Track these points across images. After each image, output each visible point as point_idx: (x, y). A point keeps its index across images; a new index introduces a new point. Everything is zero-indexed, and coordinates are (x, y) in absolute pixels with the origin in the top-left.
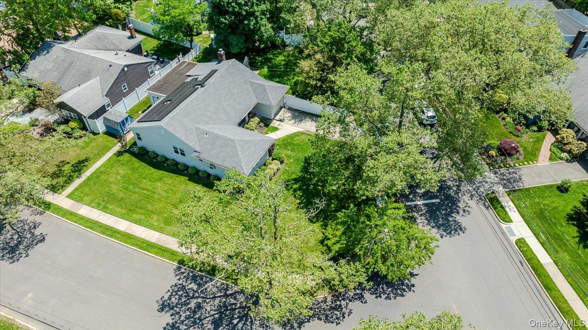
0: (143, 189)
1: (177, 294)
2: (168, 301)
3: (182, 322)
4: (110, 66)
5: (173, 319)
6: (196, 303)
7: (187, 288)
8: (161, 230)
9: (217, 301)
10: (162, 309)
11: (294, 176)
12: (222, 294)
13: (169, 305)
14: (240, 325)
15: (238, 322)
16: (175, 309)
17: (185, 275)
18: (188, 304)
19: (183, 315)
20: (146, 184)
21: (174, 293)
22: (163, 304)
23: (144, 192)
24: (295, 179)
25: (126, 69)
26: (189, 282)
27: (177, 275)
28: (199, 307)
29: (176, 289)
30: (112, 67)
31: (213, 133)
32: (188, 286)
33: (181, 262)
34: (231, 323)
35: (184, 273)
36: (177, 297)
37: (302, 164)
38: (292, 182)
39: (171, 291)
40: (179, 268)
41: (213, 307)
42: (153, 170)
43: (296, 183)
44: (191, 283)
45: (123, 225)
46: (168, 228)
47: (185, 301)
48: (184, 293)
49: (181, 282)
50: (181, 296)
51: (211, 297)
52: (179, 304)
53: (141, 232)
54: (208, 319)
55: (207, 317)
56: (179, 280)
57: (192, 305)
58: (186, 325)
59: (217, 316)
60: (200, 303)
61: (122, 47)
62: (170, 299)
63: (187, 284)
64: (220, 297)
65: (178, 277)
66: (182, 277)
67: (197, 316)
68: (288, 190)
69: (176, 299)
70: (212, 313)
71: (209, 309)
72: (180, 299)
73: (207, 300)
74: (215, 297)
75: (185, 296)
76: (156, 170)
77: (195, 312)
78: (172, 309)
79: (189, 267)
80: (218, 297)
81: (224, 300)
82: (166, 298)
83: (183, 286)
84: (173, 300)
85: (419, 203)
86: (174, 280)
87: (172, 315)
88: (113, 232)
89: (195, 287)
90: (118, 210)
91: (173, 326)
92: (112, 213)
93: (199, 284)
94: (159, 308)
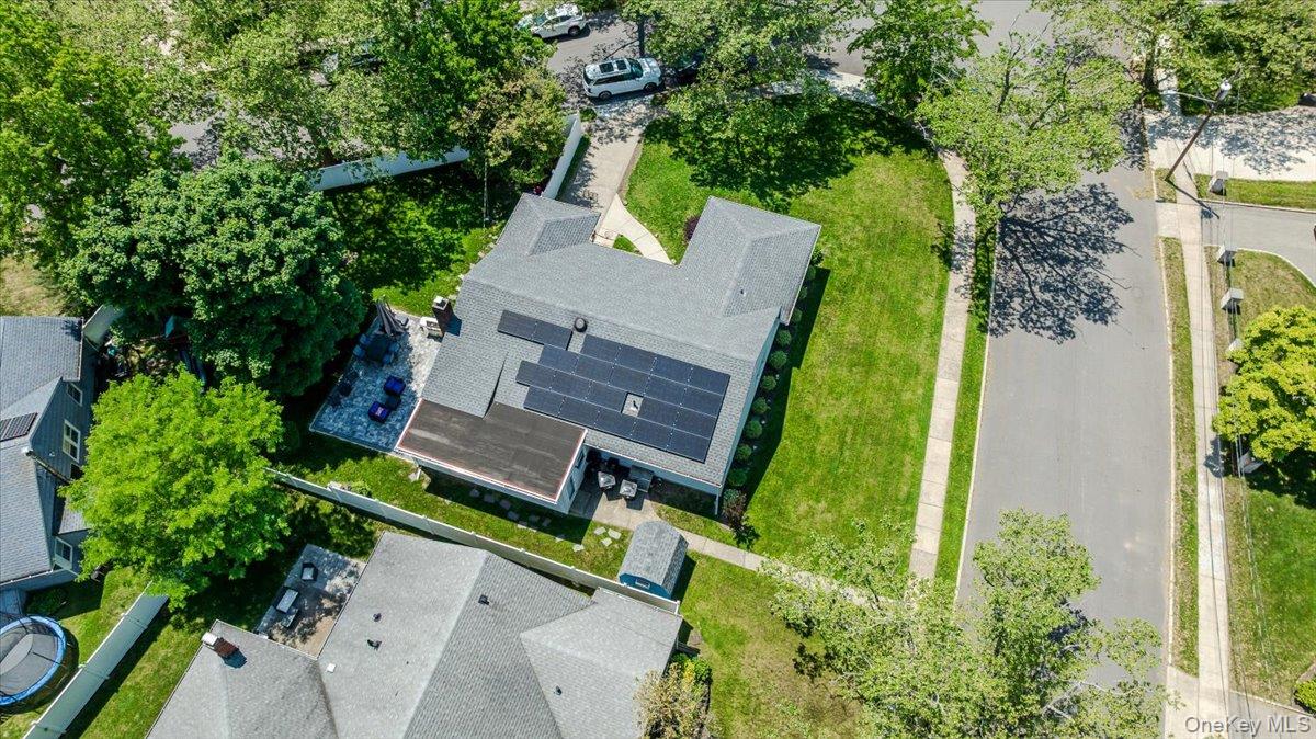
0: (843, 443)
1: (1038, 321)
2: (1054, 328)
3: (1076, 301)
5: (1077, 314)
6: (1043, 293)
7: (1022, 311)
8: (931, 379)
9: (1029, 267)
10: (1071, 334)
11: (754, 199)
12: (1014, 263)
13: (1059, 326)
14: (1051, 233)
15: (1049, 235)
16: (1061, 316)
17: (1001, 320)
18: (1047, 302)
19: (1066, 303)
20: (825, 444)
21: (1039, 325)
22: (1061, 334)
23: (848, 439)
24: (761, 197)
26: (1012, 311)
27: (1006, 331)
28: (1046, 287)
29: (1031, 324)
33: (983, 328)
34: (1053, 244)
35: (998, 322)
36: (1042, 320)
39: (1036, 330)
40: (993, 331)
41: (1039, 270)
42: (784, 442)
44: (1013, 308)
45: (939, 449)
46: (925, 368)
47: (1046, 307)
48: (1032, 312)
49: (1016, 322)
50: (1039, 315)
51: (1025, 276)
52: (1053, 313)
53: (944, 411)
54: (1060, 271)
55: (1058, 273)
56: (1013, 326)
57: (1047, 296)
58: (1079, 296)
59: (1051, 262)
60: (1040, 288)
62: (1049, 328)
63: (1016, 312)
64: (1019, 265)
65: (1009, 328)
66: (1006, 322)
67: (1061, 286)
68: (789, 204)
69: (1046, 320)
70: (1048, 268)
71: (1044, 275)
72: (1045, 315)
73: (1032, 279)
74: (1024, 271)
75: (1037, 308)
76: (784, 434)
77: (1057, 290)
78: (1063, 321)
79: (987, 316)
80: (1021, 268)
81: (1022, 259)
82: (1050, 333)
83: (1022, 316)
84: (1048, 323)
86: (1017, 332)
87: (1073, 318)
88: (961, 460)
89: (1017, 300)
90: (907, 470)
91: (1088, 311)
92: (916, 482)
93: (1011, 297)
94: (1069, 338)
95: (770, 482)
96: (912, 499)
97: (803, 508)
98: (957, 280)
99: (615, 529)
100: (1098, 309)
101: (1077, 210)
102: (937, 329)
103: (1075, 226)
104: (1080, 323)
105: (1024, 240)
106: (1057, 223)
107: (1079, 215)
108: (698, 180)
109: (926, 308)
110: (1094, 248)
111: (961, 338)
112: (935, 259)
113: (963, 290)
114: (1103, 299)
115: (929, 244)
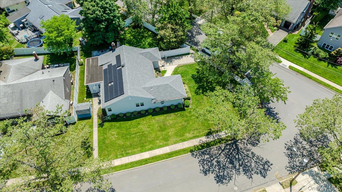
0: (136, 133)
1: (204, 164)
2: (205, 169)
3: (219, 172)
4: (53, 81)
5: (214, 174)
6: (216, 162)
7: (205, 159)
8: (167, 145)
9: (222, 155)
10: (206, 174)
11: (196, 88)
12: (221, 151)
13: (206, 170)
14: (240, 156)
15: (238, 156)
16: (210, 170)
17: (198, 155)
18: (213, 164)
19: (216, 169)
20: (134, 130)
21: (203, 165)
22: (204, 172)
23: (137, 134)
24: (197, 88)
25: (64, 78)
26: (203, 156)
27: (195, 157)
28: (218, 162)
29: (202, 163)
30: (55, 82)
32: (204, 158)
33: (191, 151)
34: (236, 159)
35: (197, 155)
36: (206, 165)
37: (193, 80)
38: (198, 90)
39: (201, 165)
40: (193, 154)
41: (223, 158)
42: (130, 122)
43: (200, 90)
44: (205, 156)
45: (146, 155)
46: (169, 142)
47: (211, 164)
48: (207, 161)
49: (200, 159)
50: (207, 164)
51: (218, 155)
52: (210, 167)
54: (227, 164)
55: (226, 164)
56: (198, 158)
57: (215, 163)
58: (221, 172)
59: (228, 160)
60: (217, 160)
63: (203, 157)
64: (221, 152)
65: (197, 158)
66: (198, 156)
67: (222, 166)
68: (200, 94)
69: (206, 166)
70: (226, 160)
71: (223, 160)
73: (219, 157)
75: (208, 162)
76: (132, 121)
77: (219, 165)
78: (209, 171)
79: (197, 151)
80: (221, 153)
81: (224, 152)
82: (202, 169)
83: (203, 159)
84: (205, 167)
85: (249, 72)
86: (197, 160)
87: (212, 173)
88: (146, 161)
89: (208, 156)
90: (135, 150)
91: (218, 176)
92: (134, 153)
93: (208, 154)
94: (204, 174)
95: (117, 124)
96: (128, 154)
97: (114, 133)
98: (204, 139)
99: (92, 102)
100: (220, 179)
101: (255, 160)
102: (184, 140)
103: (248, 162)
104: (211, 176)
105: (231, 151)
106: (245, 157)
107: (253, 161)
108: (193, 76)
109: (188, 135)
110: (244, 170)
111: (184, 147)
112: (207, 131)
113: (201, 141)
114: (226, 179)
115: (210, 128)
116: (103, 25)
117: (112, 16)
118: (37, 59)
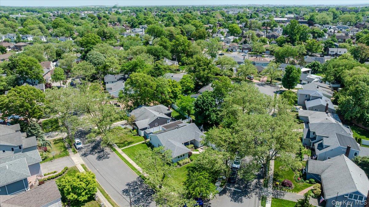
3: (130, 190)
4: (155, 116)
9: (143, 189)
10: (127, 185)
12: (146, 188)
14: (145, 197)
17: (139, 180)
19: (132, 188)
24: (192, 167)
25: (159, 118)
26: (139, 182)
28: (137, 188)
29: (134, 182)
31: (171, 142)
33: (140, 176)
38: (190, 167)
40: (139, 178)
41: (141, 190)
45: (131, 162)
48: (136, 184)
56: (137, 180)
57: (135, 187)
61: (163, 112)
62: (131, 183)
68: (187, 169)
71: (139, 190)
72: (133, 185)
73: (141, 188)
74: (143, 188)
77: (135, 189)
78: (130, 186)
79: (142, 178)
83: (137, 182)
84: (132, 184)
86: (135, 180)
88: (127, 163)
90: (133, 157)
91: (127, 190)
92: (131, 158)
93: (141, 183)
96: (129, 156)
100: (126, 192)
101: (145, 204)
103: (142, 201)
104: (127, 187)
105: (148, 192)
106: (146, 199)
107: (143, 204)
110: (136, 200)
114: (126, 194)
116: (198, 109)
117: (205, 108)
118: (168, 110)
